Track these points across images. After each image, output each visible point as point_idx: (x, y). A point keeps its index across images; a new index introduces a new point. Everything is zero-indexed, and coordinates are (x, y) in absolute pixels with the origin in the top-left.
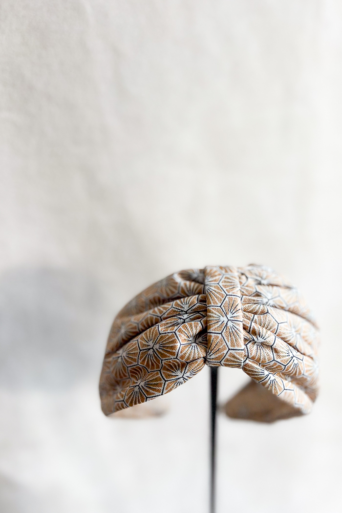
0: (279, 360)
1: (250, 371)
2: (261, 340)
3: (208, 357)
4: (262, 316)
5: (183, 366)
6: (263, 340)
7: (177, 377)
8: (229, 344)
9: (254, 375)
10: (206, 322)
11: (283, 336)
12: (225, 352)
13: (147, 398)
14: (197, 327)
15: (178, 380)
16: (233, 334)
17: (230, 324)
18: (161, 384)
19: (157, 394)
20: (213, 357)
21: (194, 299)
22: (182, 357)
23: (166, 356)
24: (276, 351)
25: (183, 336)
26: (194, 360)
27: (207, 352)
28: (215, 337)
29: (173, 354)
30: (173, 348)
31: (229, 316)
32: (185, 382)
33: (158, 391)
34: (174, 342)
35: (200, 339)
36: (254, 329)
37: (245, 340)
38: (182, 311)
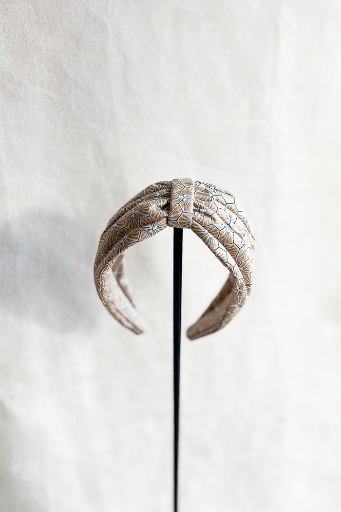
0: (215, 225)
1: (196, 228)
2: (204, 210)
3: (169, 216)
4: (207, 202)
5: (153, 222)
6: (206, 211)
7: (149, 229)
8: (183, 209)
9: (198, 231)
10: (170, 200)
11: (221, 216)
12: (180, 213)
13: (128, 244)
14: (164, 202)
15: (149, 231)
16: (187, 206)
17: (185, 199)
18: (138, 234)
19: (135, 240)
20: (172, 216)
21: (164, 190)
22: (153, 215)
23: (143, 216)
24: (214, 219)
25: (154, 204)
26: (160, 219)
27: (168, 214)
28: (174, 204)
29: (147, 213)
30: (148, 210)
31: (185, 196)
32: (154, 234)
33: (136, 238)
34: (149, 206)
35: (165, 209)
36: (201, 205)
37: (193, 210)
38: (155, 197)
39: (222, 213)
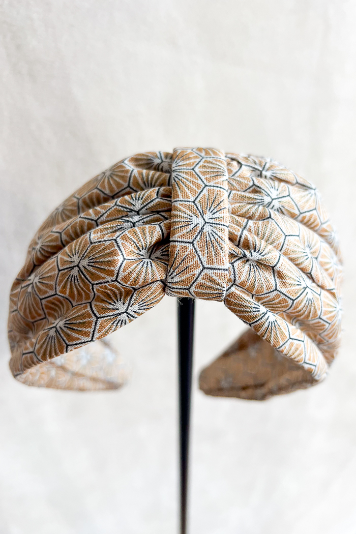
0: (284, 290)
1: (236, 304)
2: (256, 256)
3: (169, 280)
4: (260, 222)
5: (128, 293)
6: (260, 257)
7: (117, 312)
8: (204, 259)
9: (243, 312)
10: (169, 227)
11: (293, 256)
12: (197, 272)
13: (68, 346)
14: (154, 233)
15: (119, 318)
16: (211, 244)
17: (207, 229)
18: (90, 323)
19: (84, 339)
20: (176, 279)
21: (152, 193)
22: (126, 279)
23: (99, 277)
24: (280, 275)
25: (128, 244)
26: (146, 285)
27: (167, 272)
28: (180, 245)
29: (111, 273)
30: (110, 263)
31: (207, 216)
32: (131, 321)
33: (86, 334)
34: (113, 254)
35: (158, 253)
36: (246, 240)
37: (232, 255)
38: (132, 211)
39: (295, 249)
